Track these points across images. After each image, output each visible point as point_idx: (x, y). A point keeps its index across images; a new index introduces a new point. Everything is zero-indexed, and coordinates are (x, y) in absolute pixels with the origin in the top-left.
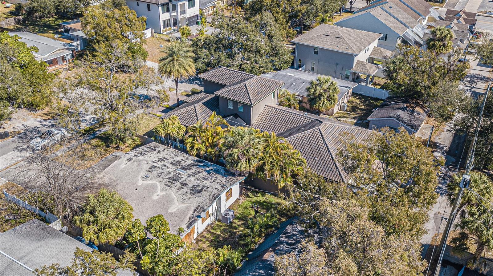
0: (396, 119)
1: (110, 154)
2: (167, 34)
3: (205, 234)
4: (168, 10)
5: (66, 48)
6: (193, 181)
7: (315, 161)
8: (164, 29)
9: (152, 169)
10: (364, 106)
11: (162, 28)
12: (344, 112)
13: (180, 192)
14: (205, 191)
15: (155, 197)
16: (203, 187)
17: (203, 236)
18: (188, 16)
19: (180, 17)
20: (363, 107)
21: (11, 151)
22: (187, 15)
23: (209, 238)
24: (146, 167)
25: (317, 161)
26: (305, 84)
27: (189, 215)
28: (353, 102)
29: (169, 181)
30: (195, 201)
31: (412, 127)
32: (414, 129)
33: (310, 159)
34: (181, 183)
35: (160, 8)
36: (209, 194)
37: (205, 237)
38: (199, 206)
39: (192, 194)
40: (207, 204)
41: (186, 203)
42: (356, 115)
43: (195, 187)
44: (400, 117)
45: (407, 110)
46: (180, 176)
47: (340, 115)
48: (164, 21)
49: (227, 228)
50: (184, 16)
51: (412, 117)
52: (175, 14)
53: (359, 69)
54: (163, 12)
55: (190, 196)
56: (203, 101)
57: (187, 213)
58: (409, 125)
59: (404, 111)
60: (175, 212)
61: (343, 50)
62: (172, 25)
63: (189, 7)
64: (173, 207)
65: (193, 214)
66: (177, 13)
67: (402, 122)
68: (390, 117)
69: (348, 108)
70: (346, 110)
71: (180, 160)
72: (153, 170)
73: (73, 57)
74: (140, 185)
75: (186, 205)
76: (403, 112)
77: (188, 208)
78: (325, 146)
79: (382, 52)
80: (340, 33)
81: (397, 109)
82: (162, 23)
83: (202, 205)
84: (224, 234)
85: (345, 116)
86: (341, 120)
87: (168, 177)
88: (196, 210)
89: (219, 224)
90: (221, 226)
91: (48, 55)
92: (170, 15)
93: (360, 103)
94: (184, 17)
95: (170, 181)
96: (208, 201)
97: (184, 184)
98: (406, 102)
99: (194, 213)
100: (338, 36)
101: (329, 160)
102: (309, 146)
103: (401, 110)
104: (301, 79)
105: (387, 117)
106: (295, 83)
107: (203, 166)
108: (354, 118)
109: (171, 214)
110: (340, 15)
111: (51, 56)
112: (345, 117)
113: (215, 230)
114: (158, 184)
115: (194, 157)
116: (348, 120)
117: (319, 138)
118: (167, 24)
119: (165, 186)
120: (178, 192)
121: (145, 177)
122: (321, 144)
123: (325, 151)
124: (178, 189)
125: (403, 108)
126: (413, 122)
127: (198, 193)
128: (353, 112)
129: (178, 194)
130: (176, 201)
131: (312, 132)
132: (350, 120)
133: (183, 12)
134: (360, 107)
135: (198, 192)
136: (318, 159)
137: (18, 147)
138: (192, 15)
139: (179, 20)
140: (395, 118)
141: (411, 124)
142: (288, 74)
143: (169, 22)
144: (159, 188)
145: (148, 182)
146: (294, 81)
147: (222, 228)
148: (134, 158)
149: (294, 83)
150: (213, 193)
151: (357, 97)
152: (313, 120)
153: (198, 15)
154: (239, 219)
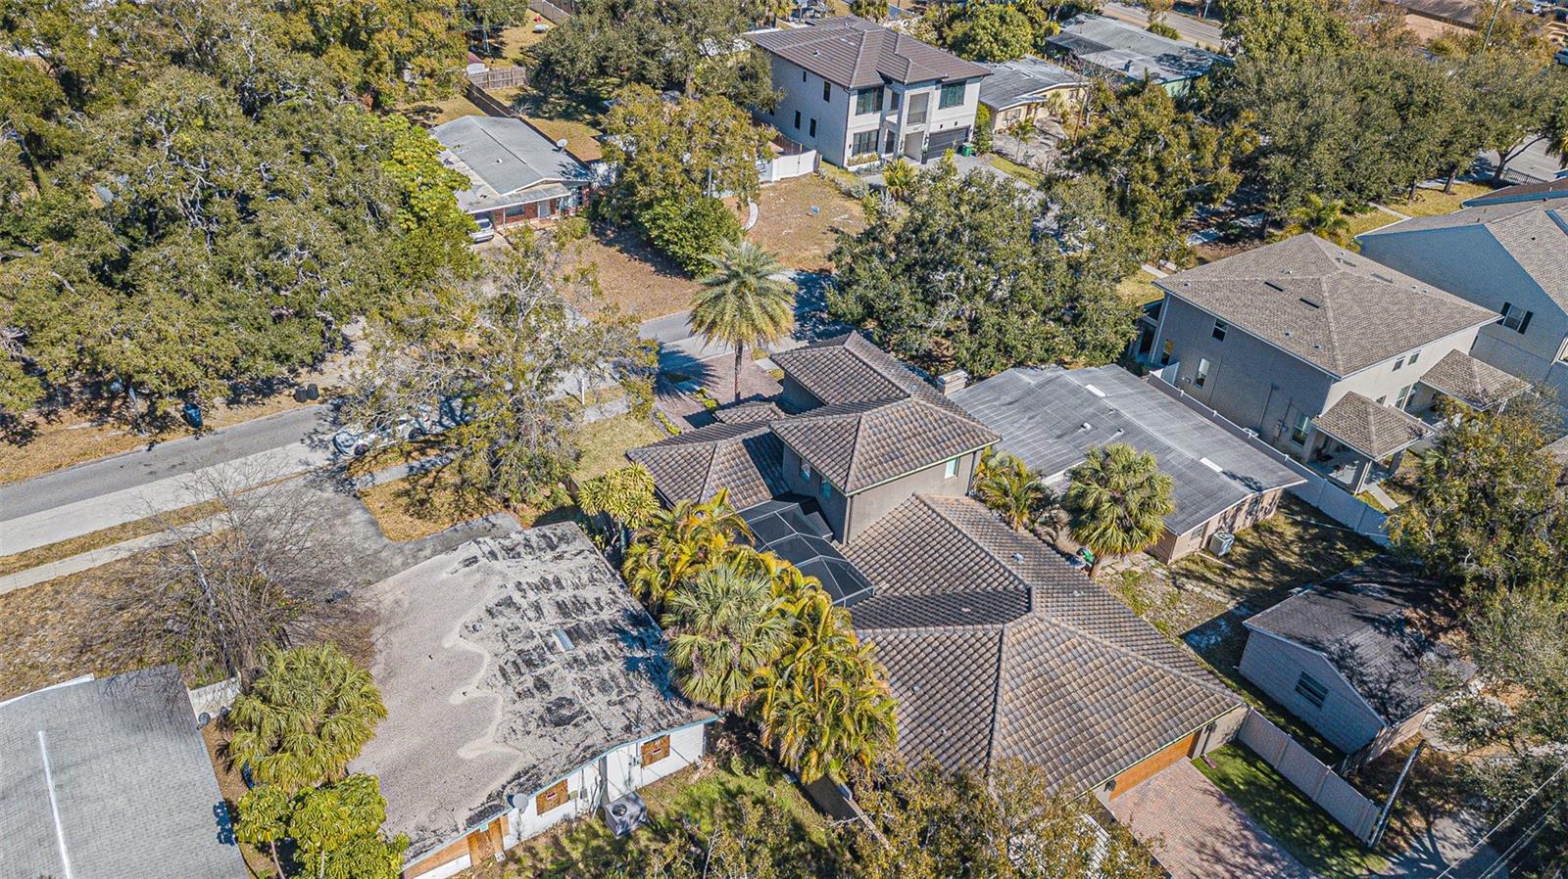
0: (1332, 660)
1: (485, 514)
2: (858, 173)
3: (540, 846)
4: (879, 107)
5: (562, 179)
6: (567, 683)
7: (937, 734)
8: (856, 157)
9: (500, 608)
10: (1301, 555)
11: (848, 153)
12: (1215, 560)
13: (518, 706)
14: (576, 725)
15: (456, 699)
16: (581, 711)
17: (530, 849)
18: (935, 128)
19: (906, 130)
20: (1293, 559)
21: (295, 441)
22: (933, 128)
23: (541, 860)
24: (491, 596)
25: (942, 740)
26: (1122, 436)
27: (494, 787)
28: (1272, 532)
29: (514, 662)
30: (534, 749)
31: (1383, 704)
32: (1387, 714)
33: (926, 724)
34: (538, 679)
35: (854, 99)
36: (578, 739)
37: (535, 855)
38: (535, 766)
39: (540, 722)
40: (557, 770)
41: (510, 746)
42: (1246, 584)
43: (562, 702)
44: (1352, 657)
45: (1402, 634)
46: (548, 655)
47: (1193, 567)
48: (859, 136)
49: (608, 848)
50: (920, 127)
51: (1406, 666)
52: (893, 119)
53: (1342, 424)
54: (862, 109)
55: (532, 726)
56: (745, 436)
57: (493, 778)
58: (1374, 696)
59: (1388, 634)
60: (471, 761)
61: (1298, 350)
62: (882, 146)
63: (943, 105)
64: (477, 743)
65: (504, 787)
66: (899, 119)
67: (1350, 678)
68: (1315, 645)
69: (1239, 549)
70: (1226, 555)
71: (591, 601)
72: (501, 613)
73: (581, 203)
74: (446, 646)
75: (507, 750)
76: (1381, 637)
77: (507, 761)
78: (991, 699)
79: (1472, 375)
80: (1325, 287)
81: (1366, 620)
82: (850, 140)
83: (541, 766)
84: (586, 866)
85: (1209, 575)
86: (1189, 587)
87: (520, 647)
88: (520, 777)
89: (596, 827)
90: (596, 835)
91: (514, 192)
92: (883, 120)
93: (1292, 542)
94: (920, 130)
95: (519, 661)
96: (564, 760)
97: (542, 685)
98: (1415, 599)
99: (509, 783)
100: (1311, 299)
101: (979, 748)
102: (948, 679)
103: (1376, 628)
104: (1117, 415)
105: (1304, 643)
106: (1088, 426)
107: (634, 638)
108: (1233, 592)
109: (461, 762)
110: (1445, 191)
111: (519, 196)
112: (1206, 580)
113: (573, 841)
114: (488, 658)
115: (633, 599)
116: (1208, 595)
117: (987, 666)
118: (865, 143)
119: (498, 674)
120: (514, 702)
121: (471, 625)
122: (983, 687)
123: (984, 714)
124: (519, 694)
125: (1388, 624)
126: (1400, 687)
127: (557, 725)
128: (1245, 567)
129: (511, 707)
130: (492, 729)
131: (980, 634)
132: (1215, 597)
133: (922, 117)
134: (1282, 558)
135: (560, 722)
136: (950, 733)
137: (316, 432)
138: (949, 126)
139: (902, 138)
140: (1330, 653)
141: (1386, 691)
142: (1090, 387)
143: (874, 139)
144: (482, 672)
145: (471, 646)
146: (1090, 418)
147: (594, 843)
148: (483, 561)
149: (1086, 424)
150: (588, 742)
151: (1299, 518)
152: (1021, 587)
153: (967, 129)
154: (655, 832)
